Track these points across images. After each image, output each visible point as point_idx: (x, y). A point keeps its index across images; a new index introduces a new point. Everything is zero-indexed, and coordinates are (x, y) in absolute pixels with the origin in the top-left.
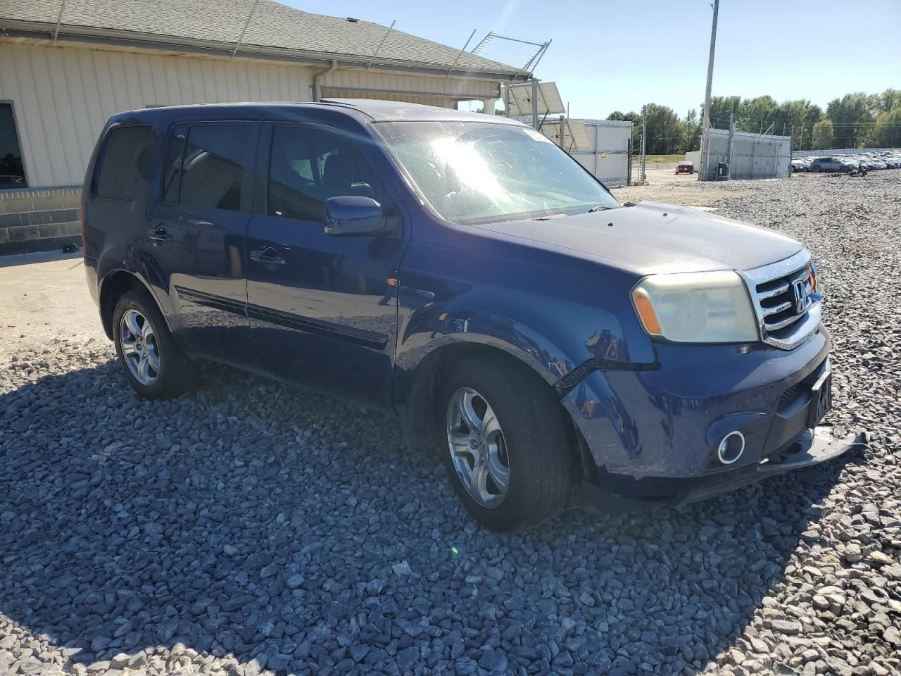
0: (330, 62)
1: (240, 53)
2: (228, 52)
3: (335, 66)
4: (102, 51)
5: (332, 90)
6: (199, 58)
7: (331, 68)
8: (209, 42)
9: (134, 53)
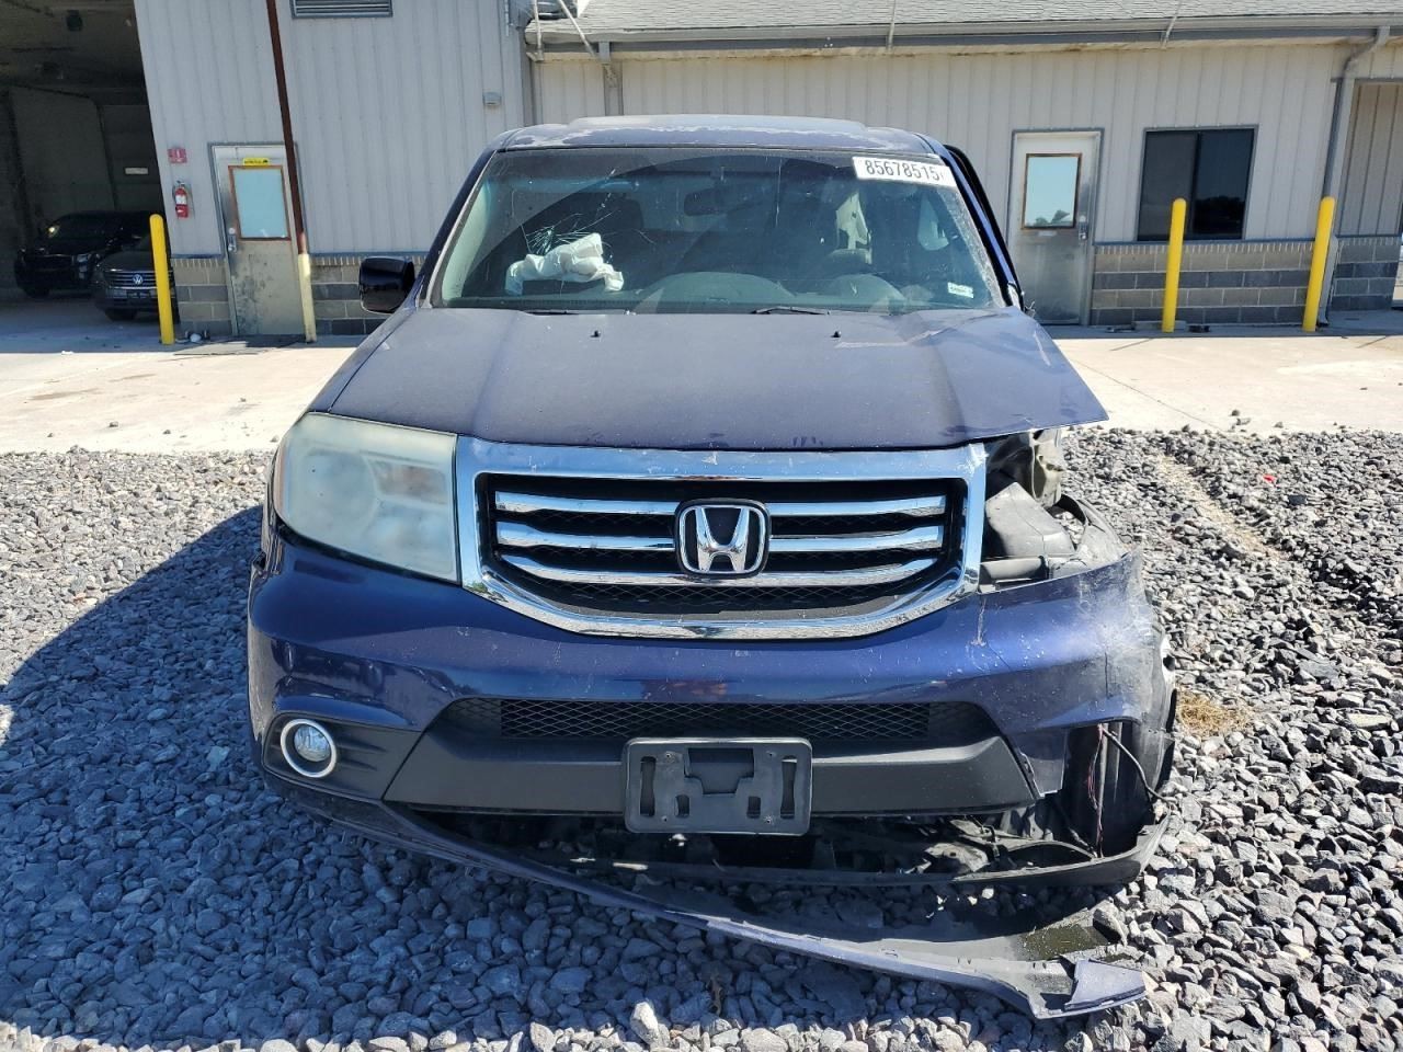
0: (1375, 32)
1: (1177, 34)
2: (1157, 35)
3: (1383, 37)
4: (966, 54)
5: (1381, 83)
6: (1116, 50)
7: (1375, 42)
8: (1108, 21)
9: (1012, 54)
